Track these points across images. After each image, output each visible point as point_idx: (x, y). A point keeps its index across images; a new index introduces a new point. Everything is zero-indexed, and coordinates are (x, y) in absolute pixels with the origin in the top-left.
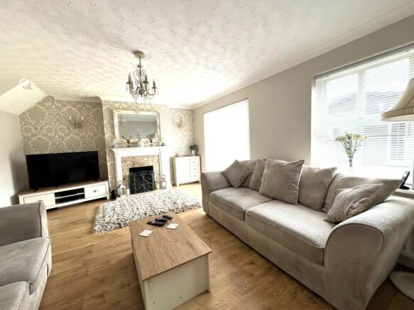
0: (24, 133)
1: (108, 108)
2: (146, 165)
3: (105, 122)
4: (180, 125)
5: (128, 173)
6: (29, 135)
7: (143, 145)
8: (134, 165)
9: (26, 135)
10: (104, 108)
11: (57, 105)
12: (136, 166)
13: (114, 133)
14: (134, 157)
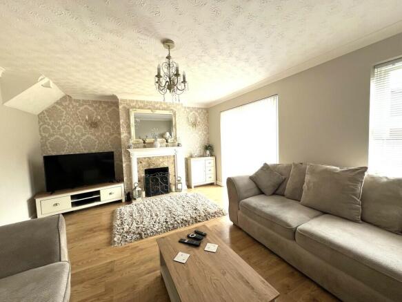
0: (42, 133)
1: (124, 107)
2: (161, 166)
3: (121, 121)
4: (194, 125)
5: (143, 175)
6: (47, 135)
7: (159, 145)
8: (149, 166)
9: (44, 134)
10: (120, 107)
11: (75, 104)
12: (152, 167)
13: (130, 133)
14: (149, 158)
